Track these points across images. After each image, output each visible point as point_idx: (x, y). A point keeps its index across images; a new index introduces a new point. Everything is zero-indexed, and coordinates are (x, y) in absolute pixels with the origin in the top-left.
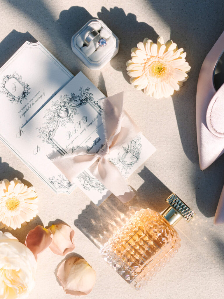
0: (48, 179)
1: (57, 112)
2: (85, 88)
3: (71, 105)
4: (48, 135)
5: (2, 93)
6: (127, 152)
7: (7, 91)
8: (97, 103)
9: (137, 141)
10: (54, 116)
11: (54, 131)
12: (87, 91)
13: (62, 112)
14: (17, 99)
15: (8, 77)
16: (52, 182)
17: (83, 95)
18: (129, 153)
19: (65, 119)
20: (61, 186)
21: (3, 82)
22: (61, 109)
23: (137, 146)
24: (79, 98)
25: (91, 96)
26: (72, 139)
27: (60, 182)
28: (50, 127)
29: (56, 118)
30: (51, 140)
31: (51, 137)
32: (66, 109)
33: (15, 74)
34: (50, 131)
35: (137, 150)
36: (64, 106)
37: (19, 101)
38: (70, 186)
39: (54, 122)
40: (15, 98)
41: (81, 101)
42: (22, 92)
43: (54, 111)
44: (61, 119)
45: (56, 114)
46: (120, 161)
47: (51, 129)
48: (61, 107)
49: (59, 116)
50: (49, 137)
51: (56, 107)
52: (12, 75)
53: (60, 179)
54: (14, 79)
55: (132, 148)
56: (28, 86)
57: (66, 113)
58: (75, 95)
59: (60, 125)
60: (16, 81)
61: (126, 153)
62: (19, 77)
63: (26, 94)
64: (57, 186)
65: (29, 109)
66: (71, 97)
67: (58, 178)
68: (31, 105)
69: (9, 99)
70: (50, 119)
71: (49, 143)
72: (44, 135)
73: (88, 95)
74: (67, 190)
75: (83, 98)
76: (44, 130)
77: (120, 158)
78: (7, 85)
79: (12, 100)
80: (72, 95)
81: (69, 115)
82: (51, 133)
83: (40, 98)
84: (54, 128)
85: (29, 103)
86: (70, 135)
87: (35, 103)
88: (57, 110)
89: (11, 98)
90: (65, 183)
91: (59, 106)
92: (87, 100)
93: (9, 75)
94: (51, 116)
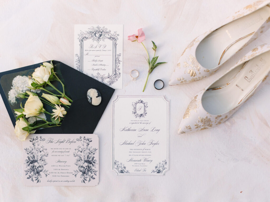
0: (115, 160)
1: (96, 32)
2: (117, 33)
3: (105, 35)
4: (82, 38)
5: (132, 106)
6: (109, 77)
7: (135, 107)
8: (116, 45)
9: (117, 77)
10: (93, 33)
11: (87, 38)
12: (117, 35)
13: (98, 34)
14: (136, 115)
15: (142, 102)
16: (115, 163)
17: (114, 35)
18: (109, 79)
19: (97, 38)
20: (117, 169)
21: (138, 101)
22: (99, 32)
23: (115, 79)
24: (111, 35)
25: (117, 39)
26: (91, 49)
27: (118, 166)
28: (87, 35)
29: (93, 34)
30: (82, 41)
31: (83, 40)
32: (101, 34)
33: (146, 103)
34: (85, 37)
35: (113, 80)
36: (101, 32)
37: (136, 116)
38: (121, 172)
39: (91, 35)
40: (136, 113)
41: (110, 37)
42: (141, 114)
43: (95, 30)
44: (95, 37)
45: (95, 32)
46: (102, 78)
47: (87, 36)
48: (100, 31)
49: (95, 34)
50: (82, 39)
51: (98, 29)
52: (144, 102)
53: (120, 165)
54: (143, 105)
55: (112, 78)
56: (146, 113)
57: (99, 36)
58: (110, 32)
59: (92, 38)
60: (143, 106)
61: (107, 77)
62: (147, 106)
63: (142, 116)
64: (116, 167)
65: (137, 123)
66: (108, 31)
67: (120, 164)
68: (140, 123)
69: (133, 111)
70: (90, 32)
71: (80, 41)
72: (81, 36)
73: (116, 38)
74: (118, 173)
75: (113, 37)
76: (83, 34)
77: (103, 77)
78: (138, 105)
79: (134, 112)
80: (109, 31)
81: (100, 38)
82: (85, 38)
83: (146, 123)
84: (88, 37)
85: (140, 121)
86: (92, 47)
87: (142, 124)
88: (97, 31)
89: (134, 111)
90: (120, 169)
91: (99, 30)
92: (113, 39)
93: (143, 101)
94: (92, 31)
